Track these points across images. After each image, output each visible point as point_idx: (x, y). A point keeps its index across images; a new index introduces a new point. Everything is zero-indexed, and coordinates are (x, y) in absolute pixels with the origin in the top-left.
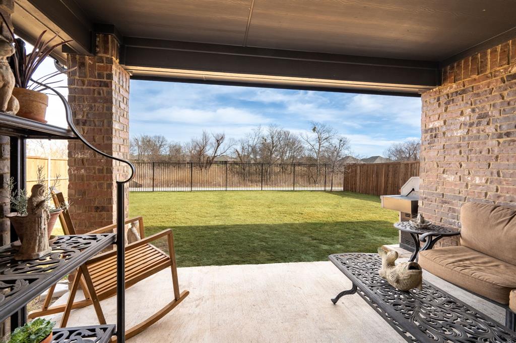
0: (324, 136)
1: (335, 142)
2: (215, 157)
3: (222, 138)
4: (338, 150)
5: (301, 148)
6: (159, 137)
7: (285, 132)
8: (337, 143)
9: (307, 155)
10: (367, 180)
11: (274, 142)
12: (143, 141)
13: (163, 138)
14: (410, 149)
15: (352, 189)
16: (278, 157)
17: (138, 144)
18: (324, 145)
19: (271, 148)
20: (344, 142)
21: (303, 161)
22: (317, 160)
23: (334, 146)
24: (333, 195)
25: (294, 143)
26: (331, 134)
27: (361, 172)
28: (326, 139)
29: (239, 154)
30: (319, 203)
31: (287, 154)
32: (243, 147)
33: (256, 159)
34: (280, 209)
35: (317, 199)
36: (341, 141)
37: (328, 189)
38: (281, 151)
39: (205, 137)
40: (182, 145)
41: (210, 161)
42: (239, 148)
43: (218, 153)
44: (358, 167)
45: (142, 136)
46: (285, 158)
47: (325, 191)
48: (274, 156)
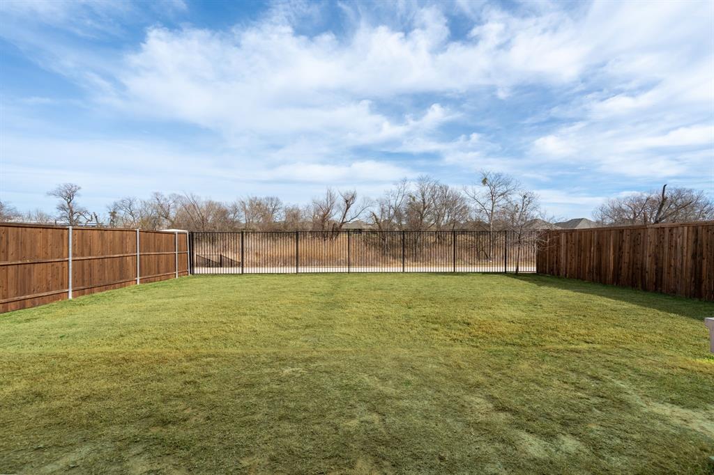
0: (500, 190)
1: (516, 198)
2: (343, 223)
3: (353, 197)
4: (520, 210)
5: (465, 209)
6: (272, 199)
7: (441, 187)
8: (519, 201)
9: (474, 219)
10: (580, 256)
11: (426, 201)
12: (251, 205)
13: (277, 200)
14: (635, 207)
15: (552, 270)
16: (432, 222)
17: (245, 208)
18: (500, 203)
19: (422, 209)
20: (529, 198)
21: (468, 227)
22: (489, 225)
23: (515, 204)
24: (522, 282)
25: (454, 203)
26: (510, 187)
27: (567, 242)
28: (502, 194)
29: (377, 219)
30: (499, 299)
31: (446, 218)
32: (382, 209)
33: (401, 225)
34: (428, 311)
35: (493, 288)
36: (525, 197)
37: (512, 269)
38: (436, 213)
39: (331, 197)
40: (301, 208)
41: (337, 229)
42: (377, 211)
43: (348, 218)
44: (563, 234)
45: (249, 197)
46: (443, 224)
47: (505, 273)
48: (425, 220)
